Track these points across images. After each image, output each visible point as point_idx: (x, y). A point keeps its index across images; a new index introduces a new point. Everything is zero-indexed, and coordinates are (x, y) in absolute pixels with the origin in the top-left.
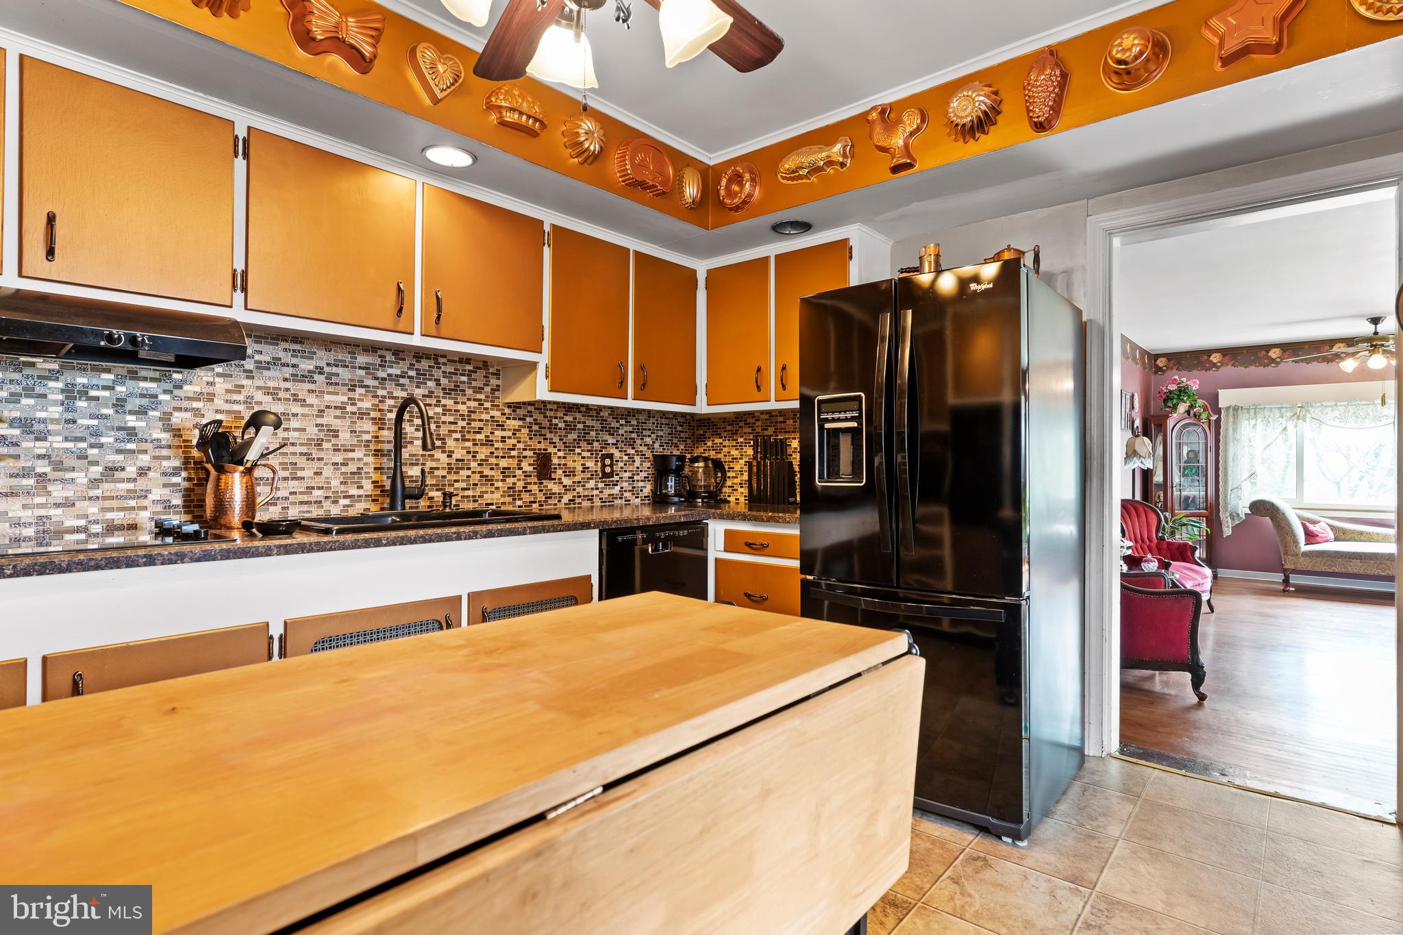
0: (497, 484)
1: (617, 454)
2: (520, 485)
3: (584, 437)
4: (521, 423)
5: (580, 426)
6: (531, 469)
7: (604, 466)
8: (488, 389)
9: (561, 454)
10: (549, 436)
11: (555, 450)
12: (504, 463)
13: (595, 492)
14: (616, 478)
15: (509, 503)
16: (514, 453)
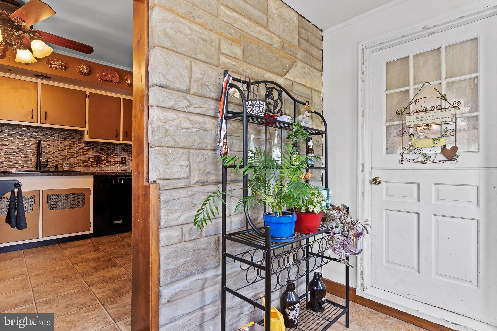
0: (80, 165)
1: (128, 157)
2: (89, 165)
3: (114, 152)
4: (89, 148)
5: (113, 149)
6: (94, 160)
7: (122, 160)
8: (77, 138)
9: (105, 157)
10: (100, 151)
11: (103, 156)
12: (83, 159)
13: (119, 168)
14: (127, 164)
15: (85, 170)
16: (86, 156)
